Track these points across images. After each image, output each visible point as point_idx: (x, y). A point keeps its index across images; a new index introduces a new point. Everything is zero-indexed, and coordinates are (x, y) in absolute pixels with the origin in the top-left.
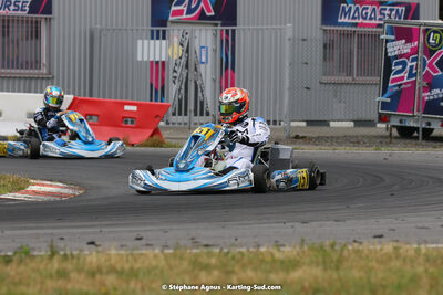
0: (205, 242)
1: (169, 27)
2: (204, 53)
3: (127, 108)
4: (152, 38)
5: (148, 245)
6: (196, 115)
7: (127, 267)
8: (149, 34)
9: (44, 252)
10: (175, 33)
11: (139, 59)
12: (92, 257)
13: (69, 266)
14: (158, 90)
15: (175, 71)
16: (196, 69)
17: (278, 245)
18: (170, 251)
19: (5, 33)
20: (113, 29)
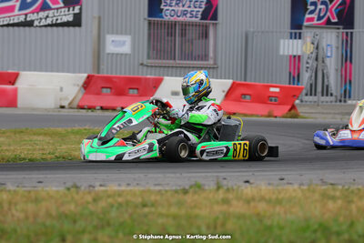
0: (332, 182)
1: (304, 31)
2: (329, 50)
3: (272, 89)
4: (291, 38)
5: (288, 183)
6: (323, 95)
7: (274, 197)
8: (289, 36)
9: (211, 186)
10: (308, 35)
11: (281, 53)
12: (248, 190)
13: (231, 196)
14: (295, 76)
15: (307, 63)
16: (323, 62)
18: (302, 187)
19: (183, 34)
20: (262, 32)
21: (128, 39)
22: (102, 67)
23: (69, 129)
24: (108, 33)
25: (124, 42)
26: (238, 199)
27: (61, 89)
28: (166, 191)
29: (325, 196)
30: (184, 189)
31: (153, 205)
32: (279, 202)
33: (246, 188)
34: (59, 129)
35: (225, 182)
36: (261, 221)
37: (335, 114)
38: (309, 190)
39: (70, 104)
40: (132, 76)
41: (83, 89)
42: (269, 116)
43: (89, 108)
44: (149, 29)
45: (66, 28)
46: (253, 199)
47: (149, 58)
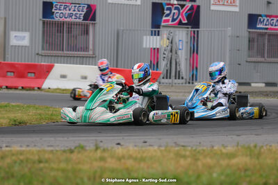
0: (183, 144)
1: (161, 29)
2: (181, 44)
4: (152, 35)
5: (150, 145)
6: (176, 78)
7: (139, 156)
8: (150, 33)
9: (93, 147)
10: (165, 32)
11: (144, 46)
12: (119, 151)
13: (106, 155)
15: (164, 54)
16: (176, 53)
17: (225, 146)
18: (163, 148)
19: (69, 31)
20: (130, 30)
21: (27, 35)
22: (7, 56)
24: (12, 30)
25: (25, 37)
26: (112, 157)
28: (57, 151)
29: (178, 155)
30: (71, 149)
31: (47, 162)
32: (143, 159)
33: (118, 148)
35: (101, 144)
37: (185, 92)
38: (166, 150)
40: (30, 63)
44: (44, 27)
46: (123, 157)
47: (43, 49)
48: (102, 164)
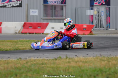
0: (103, 55)
3: (84, 26)
4: (90, 9)
5: (89, 56)
6: (101, 27)
7: (85, 60)
8: (89, 9)
9: (65, 57)
10: (95, 8)
11: (87, 14)
12: (76, 59)
13: (71, 60)
14: (92, 22)
15: (95, 17)
16: (101, 17)
18: (95, 57)
19: (55, 9)
20: (81, 8)
21: (37, 11)
22: (29, 20)
23: (19, 40)
24: (31, 9)
25: (36, 12)
26: (73, 61)
27: (16, 27)
28: (50, 59)
29: (101, 60)
30: (56, 59)
31: (45, 64)
32: (86, 62)
34: (15, 40)
35: (69, 56)
36: (80, 68)
37: (105, 33)
38: (96, 58)
39: (19, 32)
40: (38, 22)
41: (23, 27)
42: (83, 35)
43: (25, 33)
44: (44, 7)
45: (17, 8)
46: (78, 61)
47: (44, 17)
48: (69, 64)
